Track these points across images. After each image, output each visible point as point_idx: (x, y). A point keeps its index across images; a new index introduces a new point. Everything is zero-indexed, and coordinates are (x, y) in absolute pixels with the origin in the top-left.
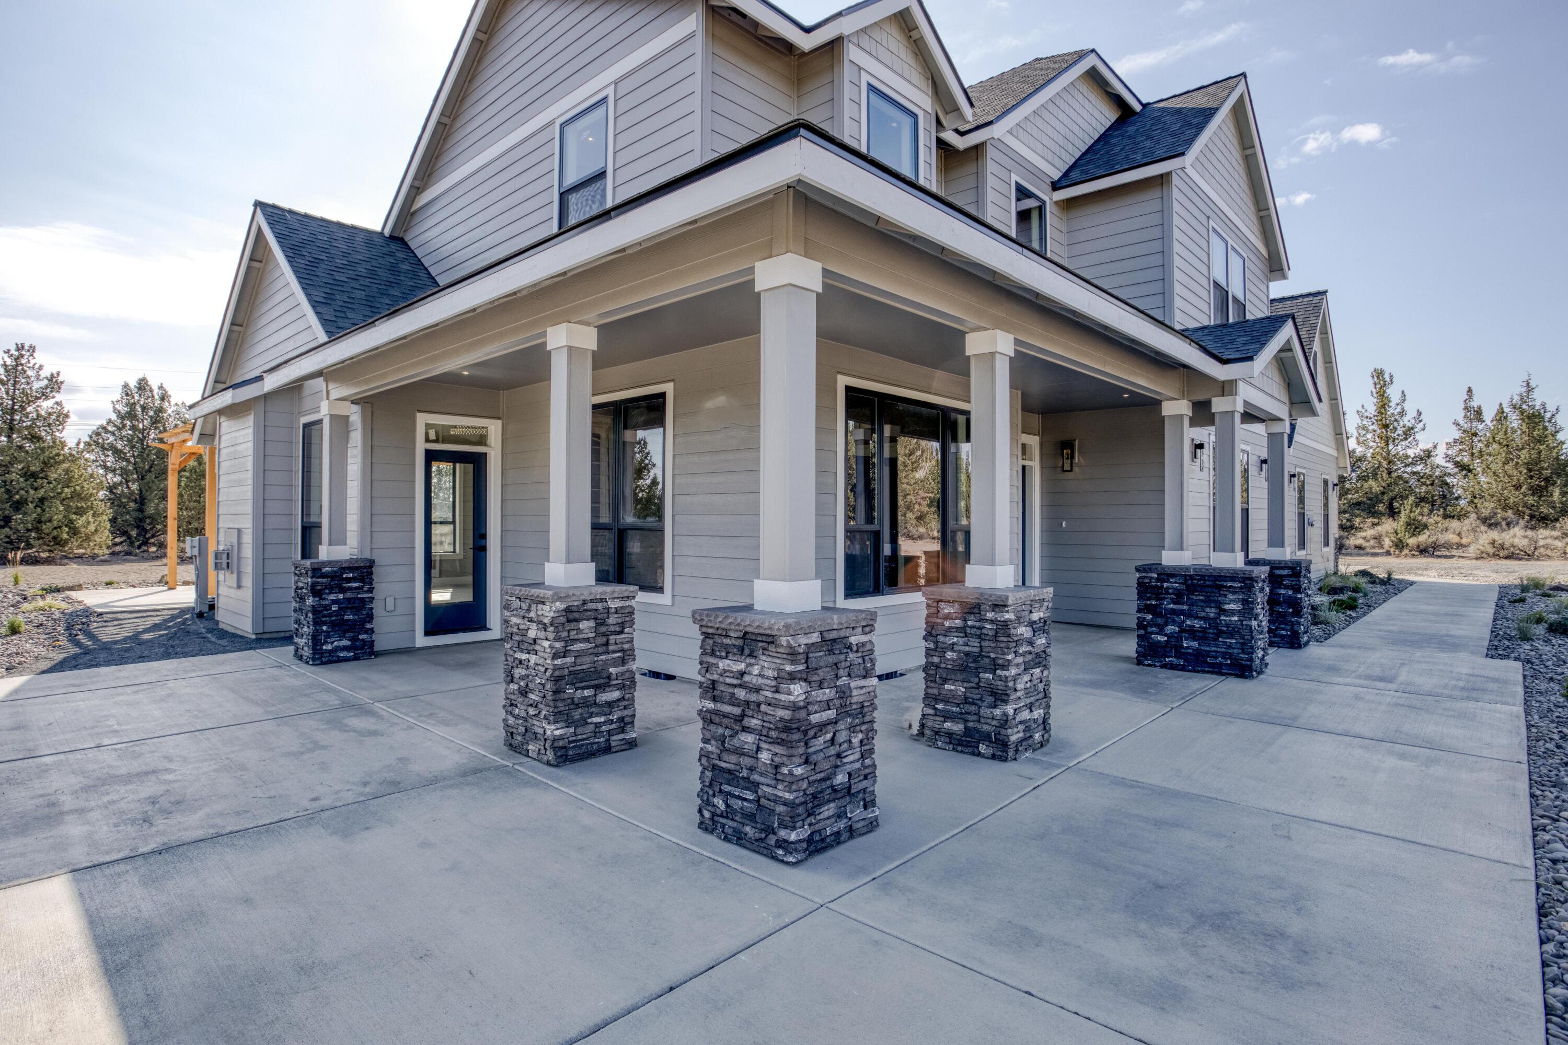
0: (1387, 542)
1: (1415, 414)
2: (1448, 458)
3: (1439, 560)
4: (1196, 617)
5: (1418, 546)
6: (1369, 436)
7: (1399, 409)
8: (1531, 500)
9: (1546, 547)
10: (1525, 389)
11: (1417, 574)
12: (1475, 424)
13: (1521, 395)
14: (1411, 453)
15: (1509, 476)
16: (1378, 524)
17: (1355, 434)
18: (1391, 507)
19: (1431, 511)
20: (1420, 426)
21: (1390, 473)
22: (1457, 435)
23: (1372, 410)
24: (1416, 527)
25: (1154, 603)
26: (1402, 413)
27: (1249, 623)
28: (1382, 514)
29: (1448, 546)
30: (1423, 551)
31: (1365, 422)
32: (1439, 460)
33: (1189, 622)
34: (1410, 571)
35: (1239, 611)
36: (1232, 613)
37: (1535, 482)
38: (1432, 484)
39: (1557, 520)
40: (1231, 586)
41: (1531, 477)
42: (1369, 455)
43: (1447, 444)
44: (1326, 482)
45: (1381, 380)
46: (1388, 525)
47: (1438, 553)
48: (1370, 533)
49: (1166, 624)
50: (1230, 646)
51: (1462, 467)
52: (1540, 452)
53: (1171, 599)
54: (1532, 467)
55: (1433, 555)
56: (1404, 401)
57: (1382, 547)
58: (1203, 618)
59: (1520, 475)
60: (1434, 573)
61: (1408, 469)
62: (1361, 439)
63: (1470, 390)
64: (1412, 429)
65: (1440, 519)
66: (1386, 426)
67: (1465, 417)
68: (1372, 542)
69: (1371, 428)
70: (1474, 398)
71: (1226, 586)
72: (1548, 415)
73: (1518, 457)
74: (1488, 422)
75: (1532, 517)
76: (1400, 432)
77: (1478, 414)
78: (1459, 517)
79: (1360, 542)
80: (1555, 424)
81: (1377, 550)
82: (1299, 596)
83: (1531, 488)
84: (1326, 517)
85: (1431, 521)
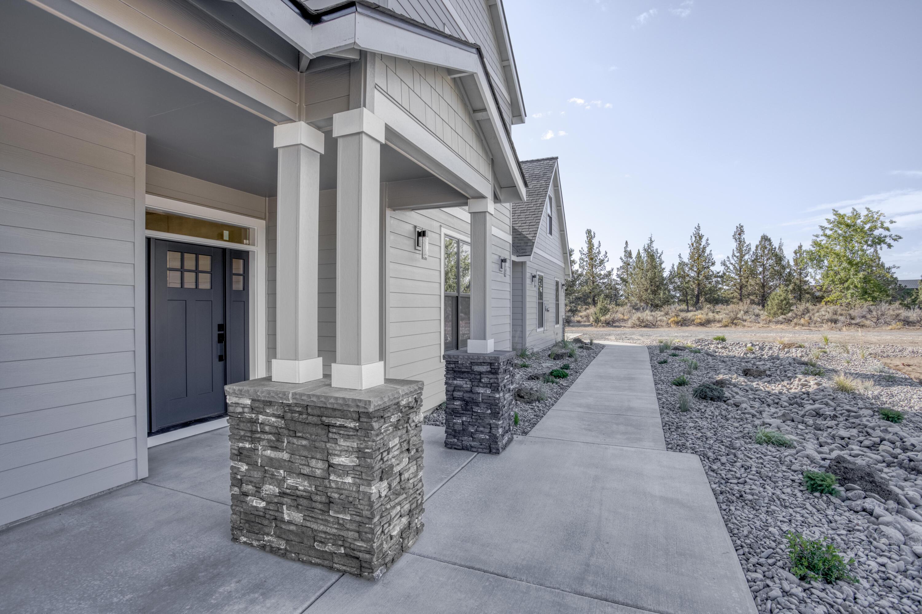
0: (591, 319)
1: (604, 253)
2: (618, 276)
3: (614, 329)
4: (300, 474)
5: (606, 321)
6: (585, 263)
7: (597, 251)
8: (651, 297)
9: (660, 321)
10: (649, 242)
11: (606, 339)
12: (629, 259)
13: (648, 244)
14: (602, 273)
15: (643, 285)
16: (588, 309)
17: (579, 262)
18: (594, 300)
19: (611, 302)
20: (606, 259)
21: (593, 283)
22: (621, 264)
23: (586, 250)
24: (605, 311)
25: (247, 445)
26: (599, 253)
27: (367, 489)
28: (589, 304)
29: (619, 320)
30: (608, 324)
31: (583, 257)
32: (614, 277)
33: (290, 481)
34: (603, 337)
35: (354, 468)
36: (345, 471)
37: (653, 288)
38: (611, 289)
39: (661, 306)
40: (341, 426)
41: (652, 285)
42: (584, 273)
43: (618, 269)
44: (557, 283)
45: (590, 235)
46: (592, 310)
47: (614, 325)
48: (583, 314)
49: (263, 481)
50: (341, 525)
51: (624, 281)
52: (655, 273)
53: (269, 441)
54: (652, 280)
55: (612, 326)
56: (600, 246)
57: (589, 321)
58: (307, 476)
59: (647, 284)
60: (613, 337)
61: (601, 281)
62: (582, 265)
63: (627, 243)
64: (603, 260)
65: (614, 306)
66: (592, 259)
67: (625, 255)
68: (585, 319)
69: (586, 259)
70: (629, 246)
71: (334, 426)
72: (659, 255)
73: (647, 275)
74: (634, 258)
75: (652, 305)
76: (598, 262)
77: (630, 253)
78: (622, 305)
79: (579, 319)
80: (661, 260)
81: (587, 324)
82: (497, 396)
83: (651, 291)
84: (557, 305)
85: (611, 307)
